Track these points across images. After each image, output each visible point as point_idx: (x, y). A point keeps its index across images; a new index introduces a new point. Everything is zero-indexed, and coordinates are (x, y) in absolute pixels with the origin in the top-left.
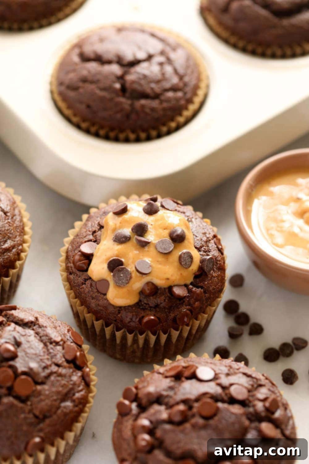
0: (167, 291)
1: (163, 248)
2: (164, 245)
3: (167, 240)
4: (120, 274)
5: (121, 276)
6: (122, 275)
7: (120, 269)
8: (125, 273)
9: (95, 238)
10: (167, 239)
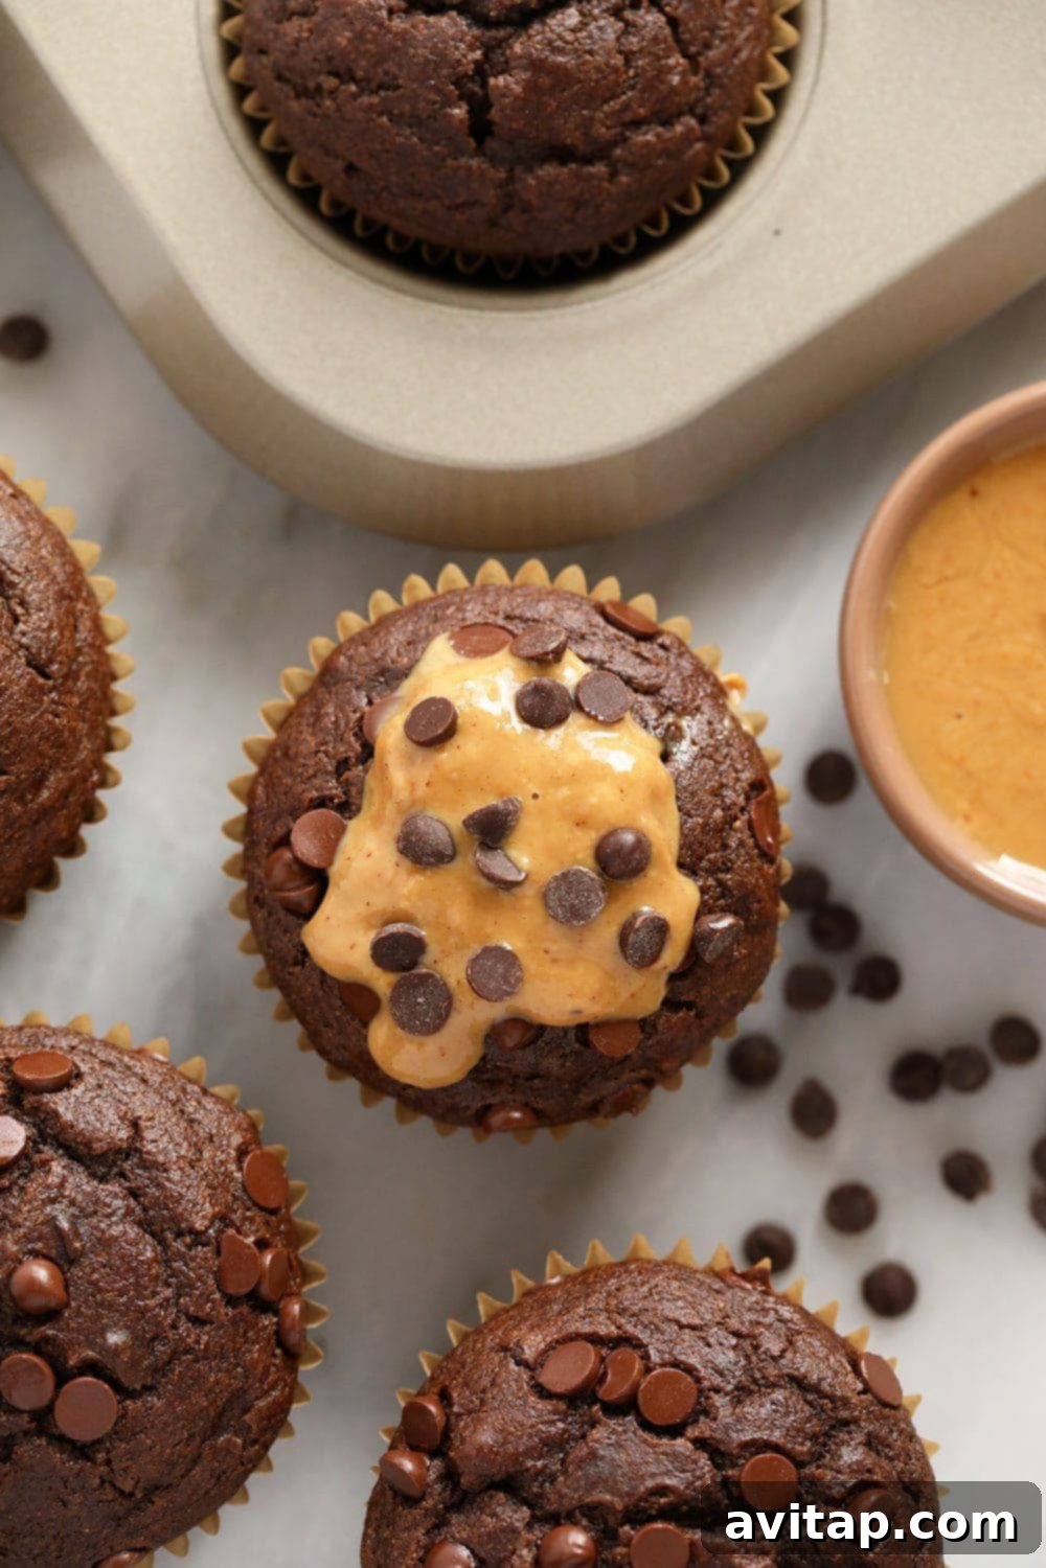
0: (571, 1036)
1: (567, 904)
2: (573, 896)
3: (585, 874)
4: (416, 998)
5: (419, 1004)
6: (420, 1000)
7: (416, 981)
8: (432, 993)
9: (345, 793)
10: (585, 870)
